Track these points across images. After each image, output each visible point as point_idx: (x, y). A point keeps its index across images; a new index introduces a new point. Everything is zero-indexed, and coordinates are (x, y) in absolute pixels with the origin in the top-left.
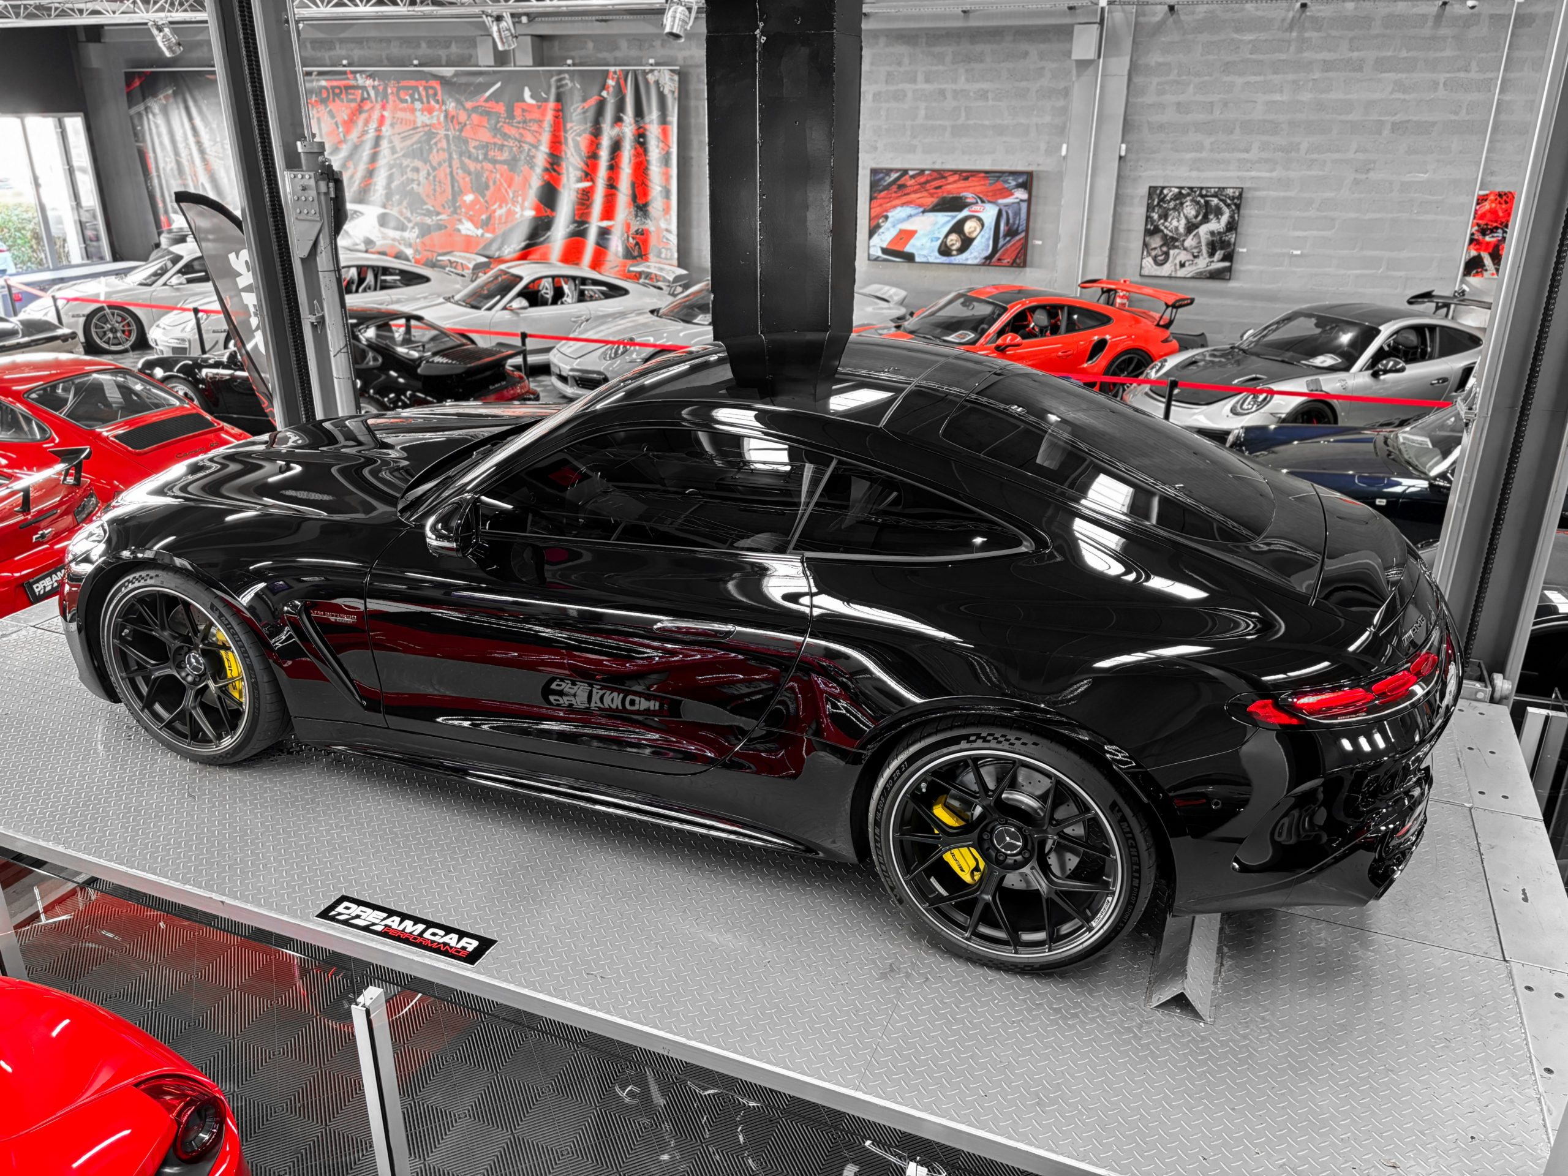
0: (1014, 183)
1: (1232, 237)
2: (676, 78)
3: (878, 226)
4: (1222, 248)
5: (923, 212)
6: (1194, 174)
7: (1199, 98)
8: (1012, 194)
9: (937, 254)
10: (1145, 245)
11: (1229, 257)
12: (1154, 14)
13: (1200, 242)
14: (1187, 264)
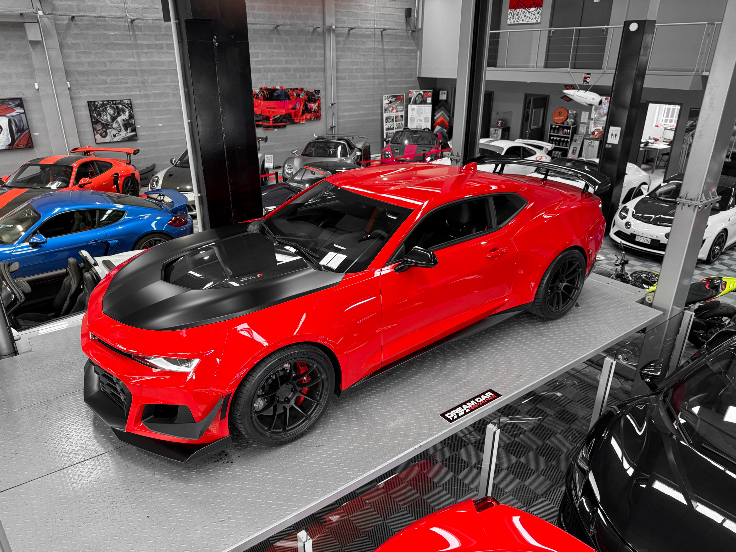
0: (14, 105)
1: (133, 121)
4: (130, 127)
7: (97, 60)
8: (15, 111)
10: (94, 129)
11: (134, 130)
12: (63, 20)
13: (119, 125)
14: (117, 135)
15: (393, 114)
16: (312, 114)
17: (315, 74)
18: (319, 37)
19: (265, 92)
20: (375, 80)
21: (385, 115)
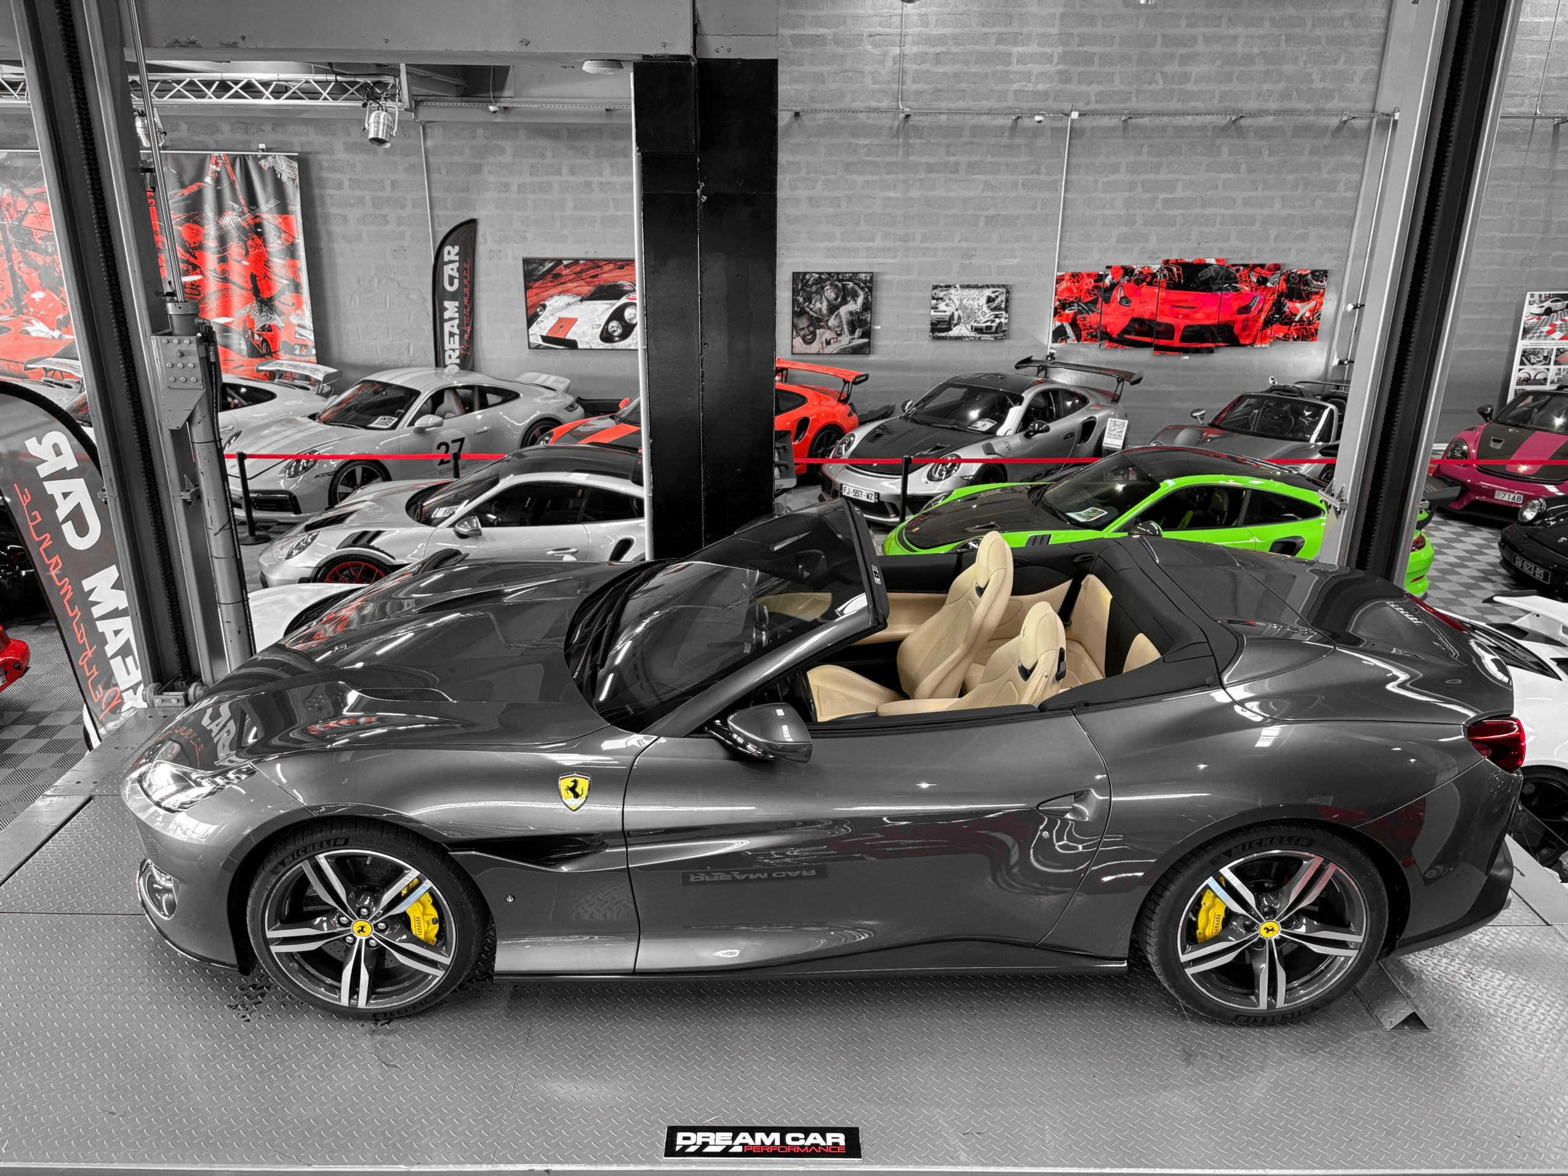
1: (868, 317)
2: (296, 165)
3: (536, 316)
4: (860, 327)
5: (581, 300)
6: (830, 261)
7: (827, 193)
9: (599, 340)
10: (794, 326)
11: (867, 334)
13: (841, 322)
14: (832, 341)
15: (1552, 344)
16: (1292, 327)
17: (1322, 231)
18: (1353, 141)
19: (1175, 269)
20: (1507, 251)
21: (1522, 344)
